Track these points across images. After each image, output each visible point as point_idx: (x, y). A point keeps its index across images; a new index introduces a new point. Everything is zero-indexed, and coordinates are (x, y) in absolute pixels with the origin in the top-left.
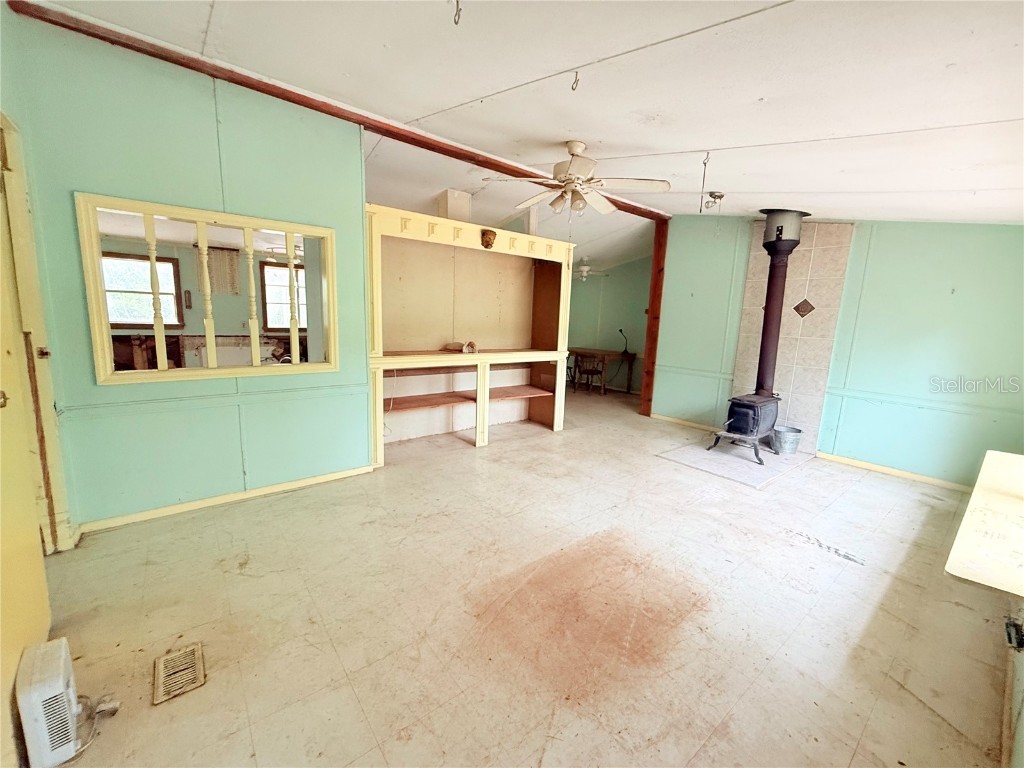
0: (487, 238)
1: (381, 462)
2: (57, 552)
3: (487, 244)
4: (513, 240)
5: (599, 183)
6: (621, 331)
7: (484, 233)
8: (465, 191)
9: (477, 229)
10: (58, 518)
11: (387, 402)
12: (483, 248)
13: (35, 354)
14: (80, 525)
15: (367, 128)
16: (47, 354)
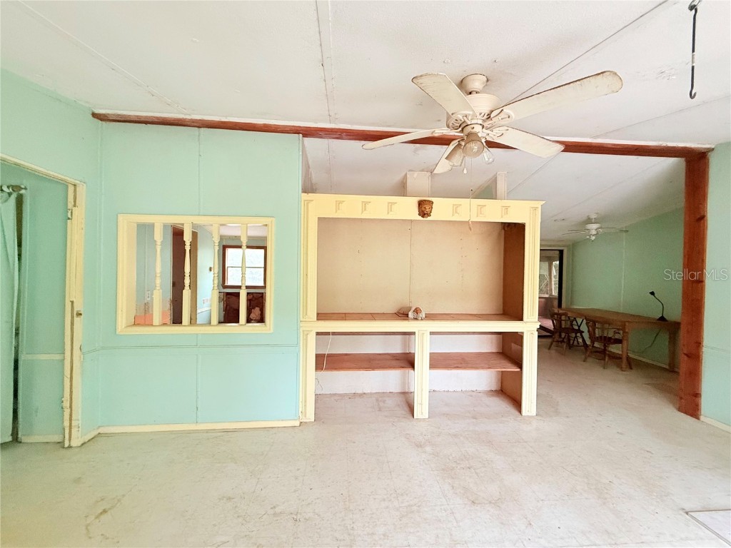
0: (424, 208)
1: (310, 416)
2: (70, 447)
3: (423, 214)
4: (456, 207)
5: (502, 115)
6: (652, 293)
7: (420, 203)
8: (423, 170)
9: (414, 201)
10: (74, 423)
11: (319, 358)
12: (420, 218)
13: (75, 314)
14: (99, 427)
15: (305, 135)
16: (81, 314)
